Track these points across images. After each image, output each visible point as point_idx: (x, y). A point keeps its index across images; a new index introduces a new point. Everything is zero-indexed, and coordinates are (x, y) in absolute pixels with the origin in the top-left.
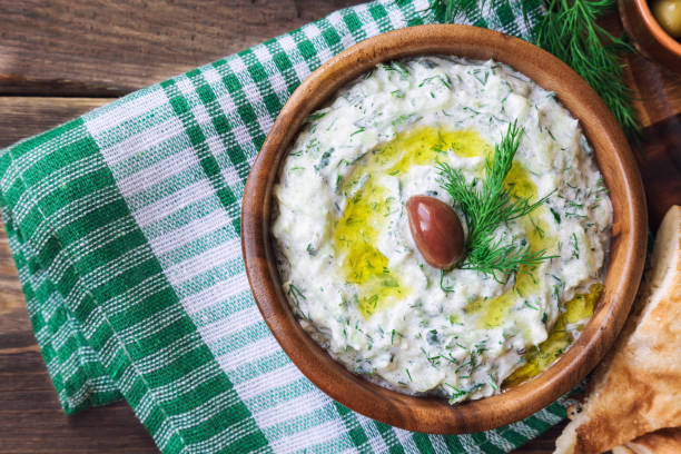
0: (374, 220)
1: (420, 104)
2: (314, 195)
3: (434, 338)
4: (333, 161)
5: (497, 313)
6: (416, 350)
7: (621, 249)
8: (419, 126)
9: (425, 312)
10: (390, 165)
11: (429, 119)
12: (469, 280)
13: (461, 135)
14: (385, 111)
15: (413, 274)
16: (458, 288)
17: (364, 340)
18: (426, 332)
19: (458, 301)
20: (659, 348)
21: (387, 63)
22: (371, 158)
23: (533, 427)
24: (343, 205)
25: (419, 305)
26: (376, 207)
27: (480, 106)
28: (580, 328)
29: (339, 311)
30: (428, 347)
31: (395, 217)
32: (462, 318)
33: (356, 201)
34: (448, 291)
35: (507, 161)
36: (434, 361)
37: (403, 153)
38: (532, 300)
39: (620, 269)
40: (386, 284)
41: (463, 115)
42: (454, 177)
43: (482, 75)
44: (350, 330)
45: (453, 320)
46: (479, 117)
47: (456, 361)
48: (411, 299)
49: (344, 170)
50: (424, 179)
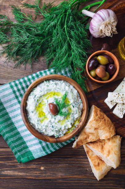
0: (43, 107)
1: (51, 88)
2: (33, 102)
3: (53, 127)
4: (36, 97)
5: (63, 123)
6: (50, 129)
7: (84, 112)
8: (51, 91)
9: (51, 122)
10: (46, 98)
11: (52, 90)
12: (59, 117)
13: (58, 93)
14: (45, 89)
15: (49, 116)
16: (57, 118)
17: (41, 127)
18: (51, 126)
19: (57, 121)
20: (90, 129)
21: (46, 80)
22: (43, 96)
23: (70, 141)
24: (38, 104)
25: (50, 121)
26: (44, 105)
27: (61, 88)
28: (77, 125)
29: (37, 122)
30: (52, 128)
31: (46, 106)
32: (57, 123)
33: (40, 103)
34: (55, 119)
35: (65, 97)
36: (53, 131)
37: (48, 96)
38: (69, 120)
39: (84, 116)
40: (45, 118)
41: (58, 90)
42: (56, 100)
43: (61, 83)
44: (39, 125)
45: (56, 124)
46: (61, 90)
47: (56, 131)
48: (49, 120)
49: (38, 98)
50: (51, 100)
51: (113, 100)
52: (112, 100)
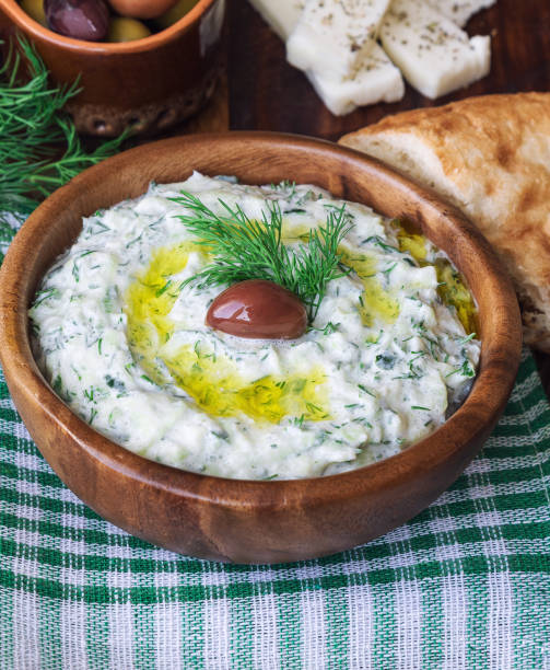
0: (212, 374)
1: (99, 281)
3: (386, 360)
4: (122, 377)
5: (384, 305)
6: (394, 385)
8: (125, 295)
9: (351, 363)
11: (122, 282)
13: (156, 266)
14: (90, 313)
15: (299, 356)
16: (336, 318)
18: (375, 368)
19: (352, 324)
20: (489, 189)
21: (32, 301)
24: (180, 391)
25: (339, 365)
26: (197, 367)
27: (133, 233)
28: (435, 249)
30: (395, 372)
31: (221, 351)
32: (375, 334)
34: (335, 328)
36: (415, 375)
37: (148, 322)
38: (385, 266)
40: (298, 390)
41: (135, 250)
43: (97, 228)
44: (338, 435)
45: (371, 341)
46: (144, 239)
47: (423, 352)
48: (329, 368)
49: (139, 372)
50: (187, 311)
51: (351, 38)
52: (351, 42)
